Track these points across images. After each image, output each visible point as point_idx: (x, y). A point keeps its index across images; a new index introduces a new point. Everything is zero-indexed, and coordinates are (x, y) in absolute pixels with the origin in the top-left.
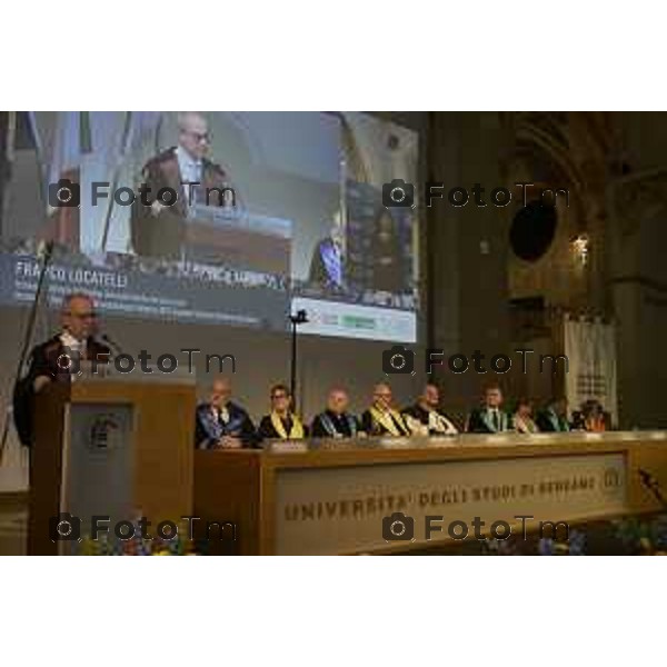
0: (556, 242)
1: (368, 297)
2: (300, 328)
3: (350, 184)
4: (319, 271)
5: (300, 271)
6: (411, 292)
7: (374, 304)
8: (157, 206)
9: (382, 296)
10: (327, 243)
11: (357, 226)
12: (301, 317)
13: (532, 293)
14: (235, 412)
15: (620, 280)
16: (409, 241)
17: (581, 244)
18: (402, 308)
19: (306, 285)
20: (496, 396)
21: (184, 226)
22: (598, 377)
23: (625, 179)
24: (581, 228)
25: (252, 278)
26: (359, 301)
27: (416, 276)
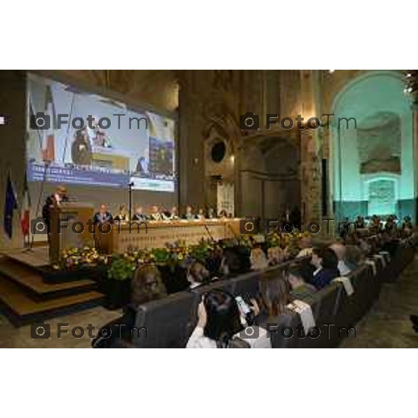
0: (225, 158)
1: (157, 177)
2: (132, 188)
3: (150, 139)
4: (139, 168)
5: (133, 168)
6: (172, 175)
7: (158, 179)
8: (81, 147)
9: (162, 177)
10: (142, 159)
11: (153, 153)
12: (133, 184)
13: (217, 174)
14: (108, 214)
15: (244, 171)
16: (171, 158)
17: (232, 159)
18: (169, 180)
19: (135, 173)
20: (189, 209)
21: (91, 153)
22: (228, 203)
23: (246, 137)
24: (233, 153)
25: (116, 171)
26: (155, 178)
27: (174, 170)
